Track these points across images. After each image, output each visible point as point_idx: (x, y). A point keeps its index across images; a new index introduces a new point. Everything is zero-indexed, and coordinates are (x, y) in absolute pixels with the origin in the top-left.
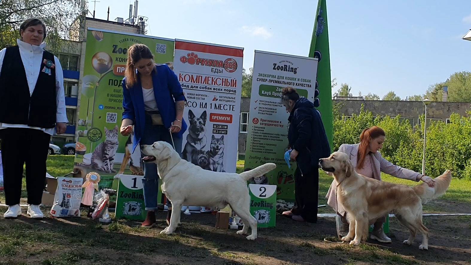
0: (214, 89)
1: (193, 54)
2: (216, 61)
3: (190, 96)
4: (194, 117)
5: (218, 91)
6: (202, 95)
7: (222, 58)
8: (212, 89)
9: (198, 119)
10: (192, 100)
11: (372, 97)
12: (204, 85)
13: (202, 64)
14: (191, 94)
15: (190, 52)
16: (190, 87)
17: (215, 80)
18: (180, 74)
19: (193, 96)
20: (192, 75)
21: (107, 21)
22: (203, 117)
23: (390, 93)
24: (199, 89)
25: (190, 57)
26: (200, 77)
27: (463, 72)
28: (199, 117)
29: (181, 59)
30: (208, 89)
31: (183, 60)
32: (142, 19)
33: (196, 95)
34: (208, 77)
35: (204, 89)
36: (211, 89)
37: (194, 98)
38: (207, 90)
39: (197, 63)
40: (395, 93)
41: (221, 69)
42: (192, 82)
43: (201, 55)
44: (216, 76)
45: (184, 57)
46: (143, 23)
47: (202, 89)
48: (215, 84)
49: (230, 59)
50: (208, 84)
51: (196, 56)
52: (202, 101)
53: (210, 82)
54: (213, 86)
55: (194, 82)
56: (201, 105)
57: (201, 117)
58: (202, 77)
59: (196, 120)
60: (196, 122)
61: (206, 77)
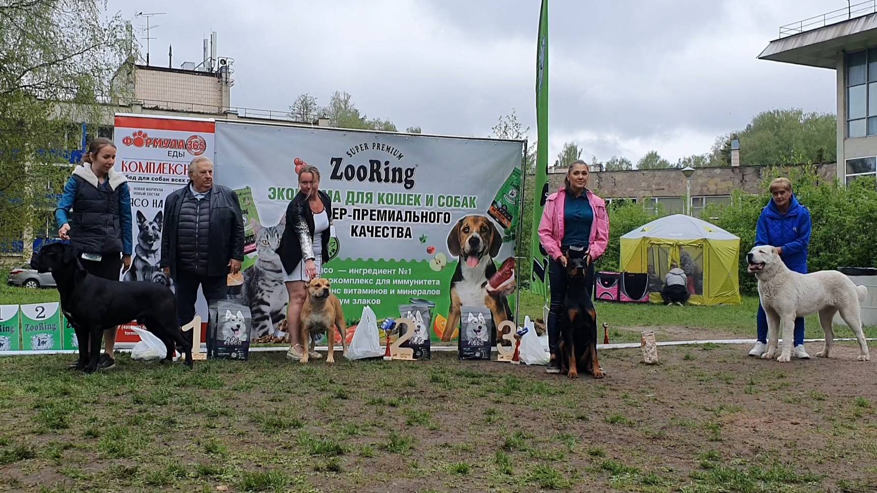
0: (173, 180)
1: (140, 133)
2: (175, 141)
3: (138, 191)
4: (145, 220)
5: (178, 183)
6: (155, 190)
7: (184, 135)
8: (170, 180)
9: (151, 223)
10: (141, 197)
11: (618, 163)
12: (158, 175)
13: (154, 146)
14: (139, 189)
15: (137, 130)
16: (137, 179)
17: (174, 168)
18: (123, 162)
19: (142, 192)
20: (140, 163)
21: (170, 70)
22: (158, 220)
23: (649, 154)
24: (150, 180)
25: (136, 137)
26: (152, 165)
28: (152, 221)
29: (123, 141)
30: (164, 180)
31: (127, 141)
32: (225, 63)
33: (147, 189)
34: (163, 164)
35: (158, 181)
36: (168, 180)
37: (144, 194)
38: (162, 182)
39: (146, 145)
40: (658, 154)
41: (182, 151)
42: (140, 171)
43: (152, 133)
44: (174, 161)
45: (127, 138)
46: (227, 68)
47: (155, 181)
48: (173, 173)
49: (196, 137)
50: (163, 173)
51: (145, 135)
52: (155, 198)
53: (167, 171)
54: (171, 176)
55: (143, 172)
56: (155, 203)
57: (155, 220)
58: (154, 164)
59: (147, 224)
60: (147, 228)
61: (160, 164)
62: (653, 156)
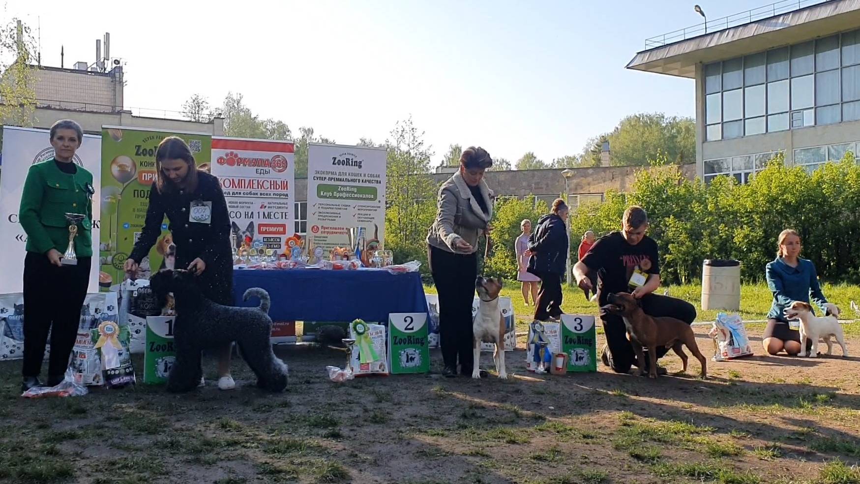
0: (261, 194)
1: (232, 153)
2: (261, 160)
3: (233, 205)
4: (239, 229)
5: (266, 196)
6: (246, 203)
7: (268, 155)
8: (259, 194)
9: (244, 233)
10: (235, 210)
11: (499, 163)
12: (249, 190)
13: (244, 164)
14: (233, 203)
15: (229, 151)
16: (231, 194)
17: (261, 183)
19: (236, 205)
20: (233, 180)
21: (62, 69)
22: (250, 229)
23: (527, 155)
24: (242, 195)
25: (228, 157)
26: (243, 181)
27: (640, 115)
28: (245, 230)
29: (218, 161)
30: (254, 194)
31: (221, 161)
32: (119, 63)
33: (240, 203)
34: (253, 181)
35: (249, 196)
36: (257, 194)
37: (237, 207)
38: (252, 196)
39: (238, 164)
40: (535, 155)
41: (267, 169)
42: (233, 187)
43: (242, 154)
44: (262, 178)
45: (221, 158)
46: (121, 68)
47: (246, 196)
48: (261, 188)
49: (278, 156)
50: (253, 188)
51: (236, 156)
52: (245, 210)
53: (255, 186)
54: (259, 191)
55: (236, 187)
56: (246, 215)
57: (247, 230)
58: (245, 180)
59: (241, 234)
60: (241, 236)
61: (250, 180)
62: (530, 157)
